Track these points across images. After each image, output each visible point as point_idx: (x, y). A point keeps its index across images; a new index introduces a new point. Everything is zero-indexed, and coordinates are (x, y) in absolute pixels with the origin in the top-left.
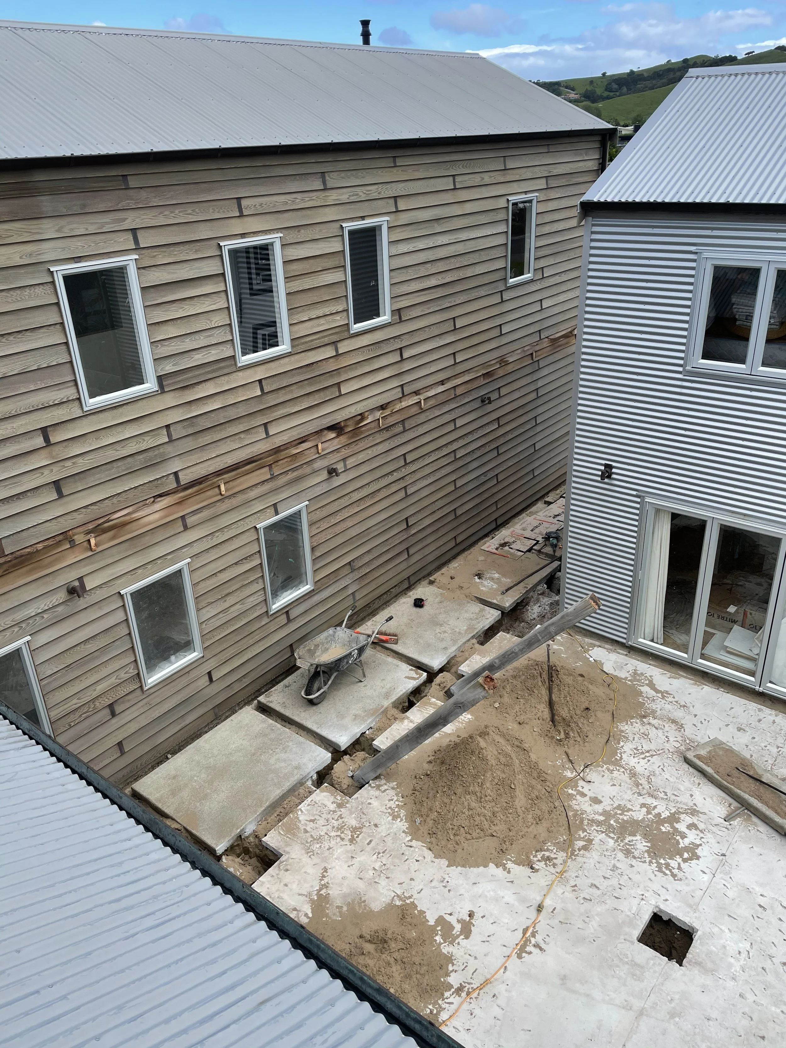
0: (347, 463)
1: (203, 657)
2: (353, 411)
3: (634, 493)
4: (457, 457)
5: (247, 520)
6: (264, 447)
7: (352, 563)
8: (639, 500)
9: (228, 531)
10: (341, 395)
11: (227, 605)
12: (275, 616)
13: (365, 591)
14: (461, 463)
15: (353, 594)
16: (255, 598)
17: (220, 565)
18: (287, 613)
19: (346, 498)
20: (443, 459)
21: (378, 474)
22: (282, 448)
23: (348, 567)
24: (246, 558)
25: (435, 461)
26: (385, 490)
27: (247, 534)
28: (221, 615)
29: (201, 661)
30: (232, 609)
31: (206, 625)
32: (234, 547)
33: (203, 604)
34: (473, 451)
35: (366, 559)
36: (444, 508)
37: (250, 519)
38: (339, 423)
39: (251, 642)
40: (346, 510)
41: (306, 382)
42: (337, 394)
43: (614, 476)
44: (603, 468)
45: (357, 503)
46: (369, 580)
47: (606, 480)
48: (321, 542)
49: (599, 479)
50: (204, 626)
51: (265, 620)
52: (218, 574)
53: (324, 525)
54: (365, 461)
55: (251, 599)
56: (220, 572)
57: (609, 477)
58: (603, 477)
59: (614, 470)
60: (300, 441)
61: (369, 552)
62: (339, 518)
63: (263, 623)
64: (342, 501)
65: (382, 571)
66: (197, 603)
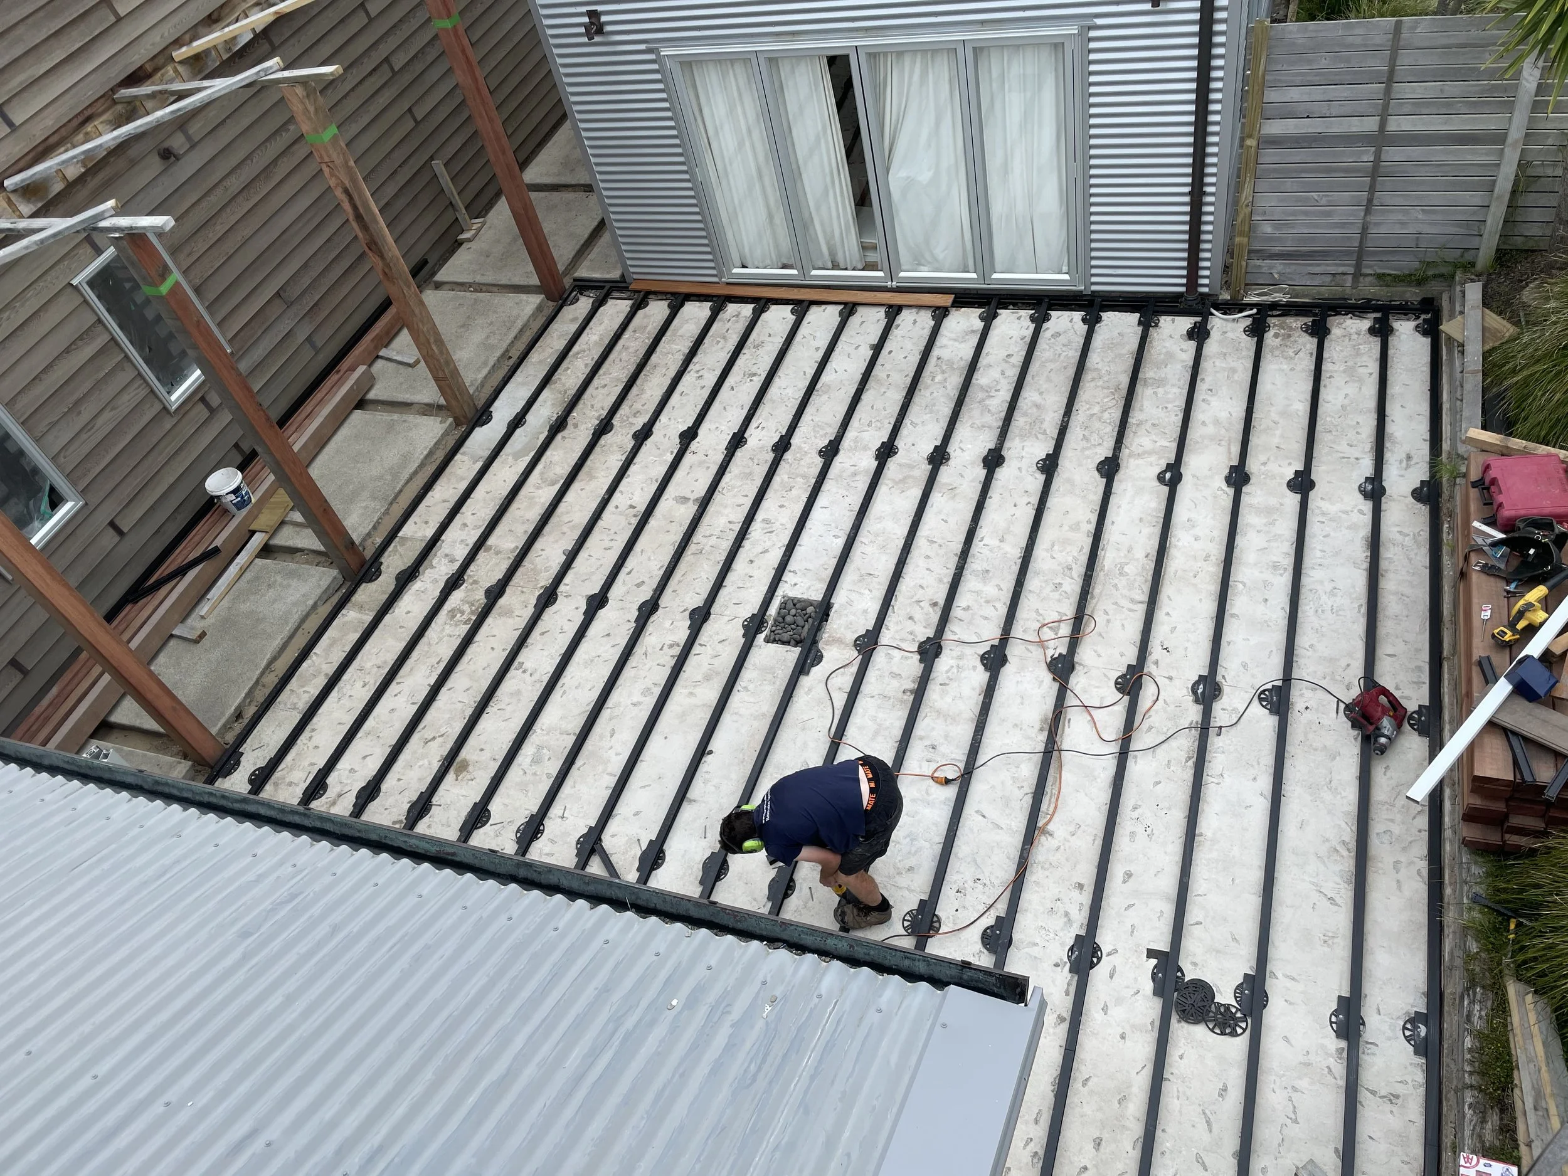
0: (190, 132)
1: (86, 504)
2: (158, 39)
3: (643, 47)
4: (396, 69)
5: (48, 278)
6: (18, 148)
7: (281, 293)
8: (652, 57)
9: (22, 305)
10: (119, 19)
11: (85, 417)
12: (182, 411)
13: (328, 331)
14: (407, 78)
15: (309, 339)
16: (132, 395)
17: (38, 361)
18: (203, 399)
19: (219, 191)
20: (372, 79)
21: (261, 134)
22: (52, 140)
23: (278, 301)
24: (80, 338)
25: (357, 85)
26: (285, 159)
27: (62, 299)
28: (84, 436)
29: (86, 512)
30: (100, 421)
31: (65, 458)
32: (46, 328)
33: (42, 427)
34: (422, 51)
35: (306, 281)
36: (412, 161)
37: (53, 273)
38: (141, 67)
39: (162, 459)
40: (228, 210)
41: (41, 14)
42: (113, 19)
43: (608, 28)
44: (586, 20)
45: (244, 194)
46: (327, 312)
47: (597, 39)
48: (206, 275)
49: (585, 40)
50: (62, 460)
51: (168, 424)
52: (43, 376)
53: (200, 246)
54: (224, 120)
55: (125, 397)
56: (44, 371)
57: (600, 31)
58: (589, 34)
59: (604, 19)
60: (81, 119)
61: (305, 266)
62: (220, 229)
63: (168, 426)
64: (212, 198)
65: (345, 289)
66: (29, 431)
